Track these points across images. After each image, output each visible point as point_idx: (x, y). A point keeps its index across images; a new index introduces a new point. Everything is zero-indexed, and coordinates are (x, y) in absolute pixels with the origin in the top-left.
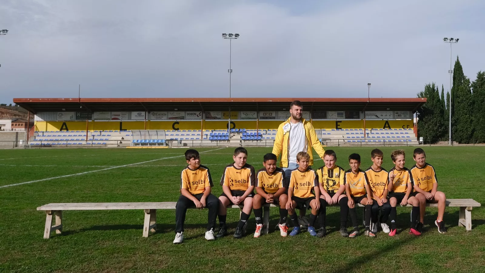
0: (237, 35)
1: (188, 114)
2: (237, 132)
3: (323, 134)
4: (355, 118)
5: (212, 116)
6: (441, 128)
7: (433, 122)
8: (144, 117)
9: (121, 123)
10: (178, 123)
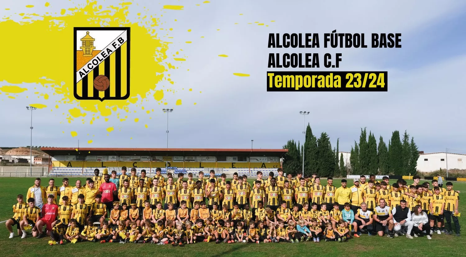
0: (172, 110)
1: (142, 158)
2: (172, 169)
3: (224, 170)
4: (244, 161)
5: (157, 159)
6: (297, 168)
7: (292, 164)
8: (116, 159)
9: (102, 163)
10: (136, 163)
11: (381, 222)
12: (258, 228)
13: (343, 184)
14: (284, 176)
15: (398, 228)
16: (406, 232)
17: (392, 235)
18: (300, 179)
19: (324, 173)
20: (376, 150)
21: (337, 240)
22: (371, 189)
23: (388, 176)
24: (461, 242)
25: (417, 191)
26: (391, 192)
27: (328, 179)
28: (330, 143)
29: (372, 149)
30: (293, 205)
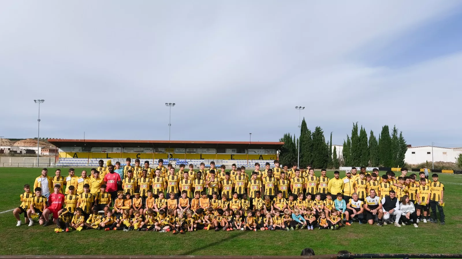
0: (174, 104)
1: (146, 149)
2: (174, 160)
3: (224, 162)
4: (242, 153)
5: (160, 150)
7: (288, 156)
8: (121, 150)
9: (107, 154)
10: (140, 154)
11: (371, 211)
12: (255, 217)
13: (336, 175)
14: (280, 168)
15: (386, 216)
16: (395, 221)
17: (382, 224)
18: (296, 170)
19: (318, 164)
20: (367, 143)
21: (330, 228)
22: (362, 180)
23: (378, 168)
24: (446, 230)
25: (404, 183)
26: (381, 183)
27: (322, 171)
28: (323, 136)
29: (363, 142)
30: (288, 194)
